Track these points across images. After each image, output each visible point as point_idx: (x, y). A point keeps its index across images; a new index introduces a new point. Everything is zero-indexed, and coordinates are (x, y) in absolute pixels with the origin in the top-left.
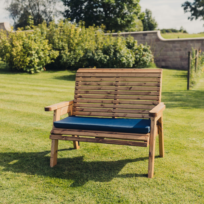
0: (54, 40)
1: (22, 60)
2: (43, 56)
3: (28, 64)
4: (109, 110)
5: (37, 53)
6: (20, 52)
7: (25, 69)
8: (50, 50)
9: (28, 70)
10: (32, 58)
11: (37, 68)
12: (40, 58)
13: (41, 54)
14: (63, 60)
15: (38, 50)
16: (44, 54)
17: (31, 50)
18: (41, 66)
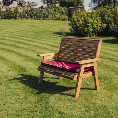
0: (105, 17)
1: (82, 29)
2: (96, 27)
3: (86, 32)
4: (72, 59)
5: (92, 25)
6: (82, 24)
7: (84, 35)
8: (101, 24)
9: (86, 35)
10: (89, 28)
11: (91, 34)
12: (94, 28)
13: (95, 26)
14: (110, 30)
15: (93, 23)
16: (97, 26)
17: (88, 24)
18: (94, 33)
